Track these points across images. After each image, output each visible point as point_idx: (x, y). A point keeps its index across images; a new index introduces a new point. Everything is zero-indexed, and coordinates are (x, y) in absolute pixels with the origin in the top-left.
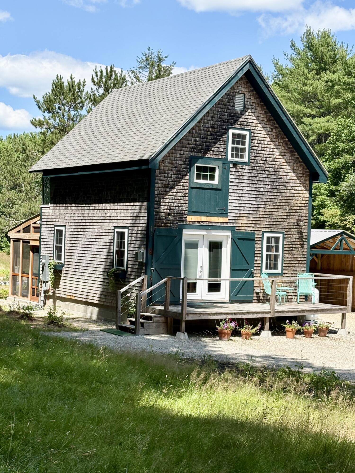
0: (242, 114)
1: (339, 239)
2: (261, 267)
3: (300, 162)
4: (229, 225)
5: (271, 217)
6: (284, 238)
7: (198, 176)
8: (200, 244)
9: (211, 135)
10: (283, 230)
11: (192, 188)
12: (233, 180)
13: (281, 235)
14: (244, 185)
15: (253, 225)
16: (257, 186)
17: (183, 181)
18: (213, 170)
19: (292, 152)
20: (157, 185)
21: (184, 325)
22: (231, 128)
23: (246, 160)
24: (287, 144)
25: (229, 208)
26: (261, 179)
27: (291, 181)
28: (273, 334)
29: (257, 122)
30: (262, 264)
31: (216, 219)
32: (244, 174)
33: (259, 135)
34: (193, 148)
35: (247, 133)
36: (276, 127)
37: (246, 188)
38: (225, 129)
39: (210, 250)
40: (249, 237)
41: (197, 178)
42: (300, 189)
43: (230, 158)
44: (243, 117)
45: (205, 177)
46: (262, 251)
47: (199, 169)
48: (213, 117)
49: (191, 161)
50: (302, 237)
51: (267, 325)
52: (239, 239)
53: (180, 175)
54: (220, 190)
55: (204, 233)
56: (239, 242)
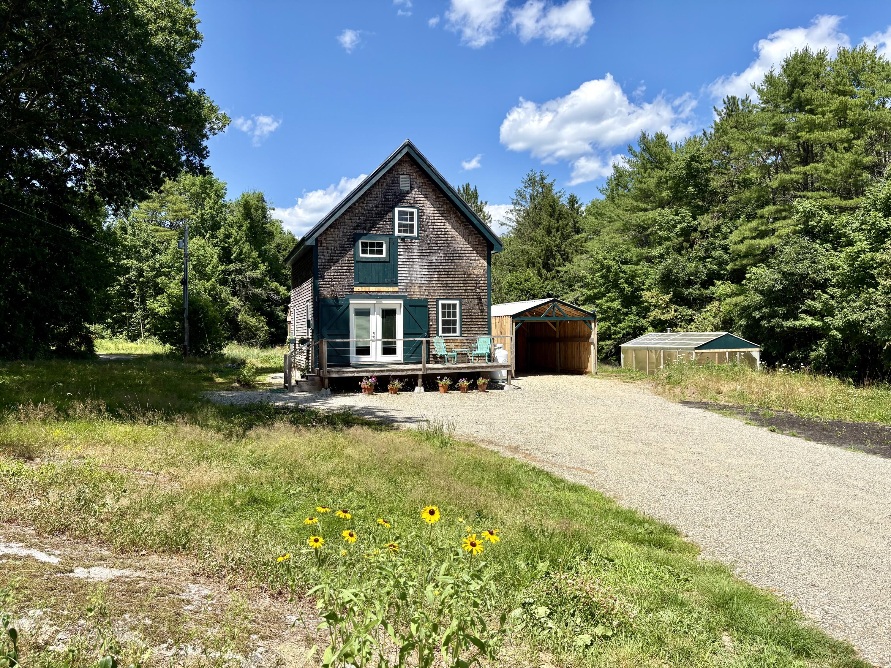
0: (408, 192)
1: (548, 306)
2: (438, 331)
3: (475, 234)
4: (400, 294)
5: (446, 286)
6: (461, 304)
7: (364, 252)
8: (371, 312)
9: (376, 214)
10: (460, 297)
11: (358, 262)
12: (402, 253)
13: (458, 302)
14: (414, 257)
15: (426, 294)
16: (429, 258)
17: (348, 255)
18: (380, 245)
19: (466, 225)
20: (320, 260)
21: (326, 382)
22: (396, 206)
23: (415, 234)
24: (460, 218)
25: (399, 278)
26: (433, 251)
27: (466, 252)
29: (424, 199)
30: (438, 328)
31: (386, 289)
32: (414, 247)
33: (428, 211)
34: (357, 226)
35: (415, 210)
36: (447, 203)
37: (417, 260)
38: (391, 208)
39: (383, 317)
40: (421, 304)
42: (477, 258)
43: (397, 233)
44: (410, 195)
45: (372, 252)
46: (437, 316)
47: (364, 244)
48: (377, 197)
49: (355, 238)
50: (481, 303)
51: (420, 381)
52: (410, 306)
53: (344, 251)
54: (389, 262)
55: (375, 302)
56: (411, 310)
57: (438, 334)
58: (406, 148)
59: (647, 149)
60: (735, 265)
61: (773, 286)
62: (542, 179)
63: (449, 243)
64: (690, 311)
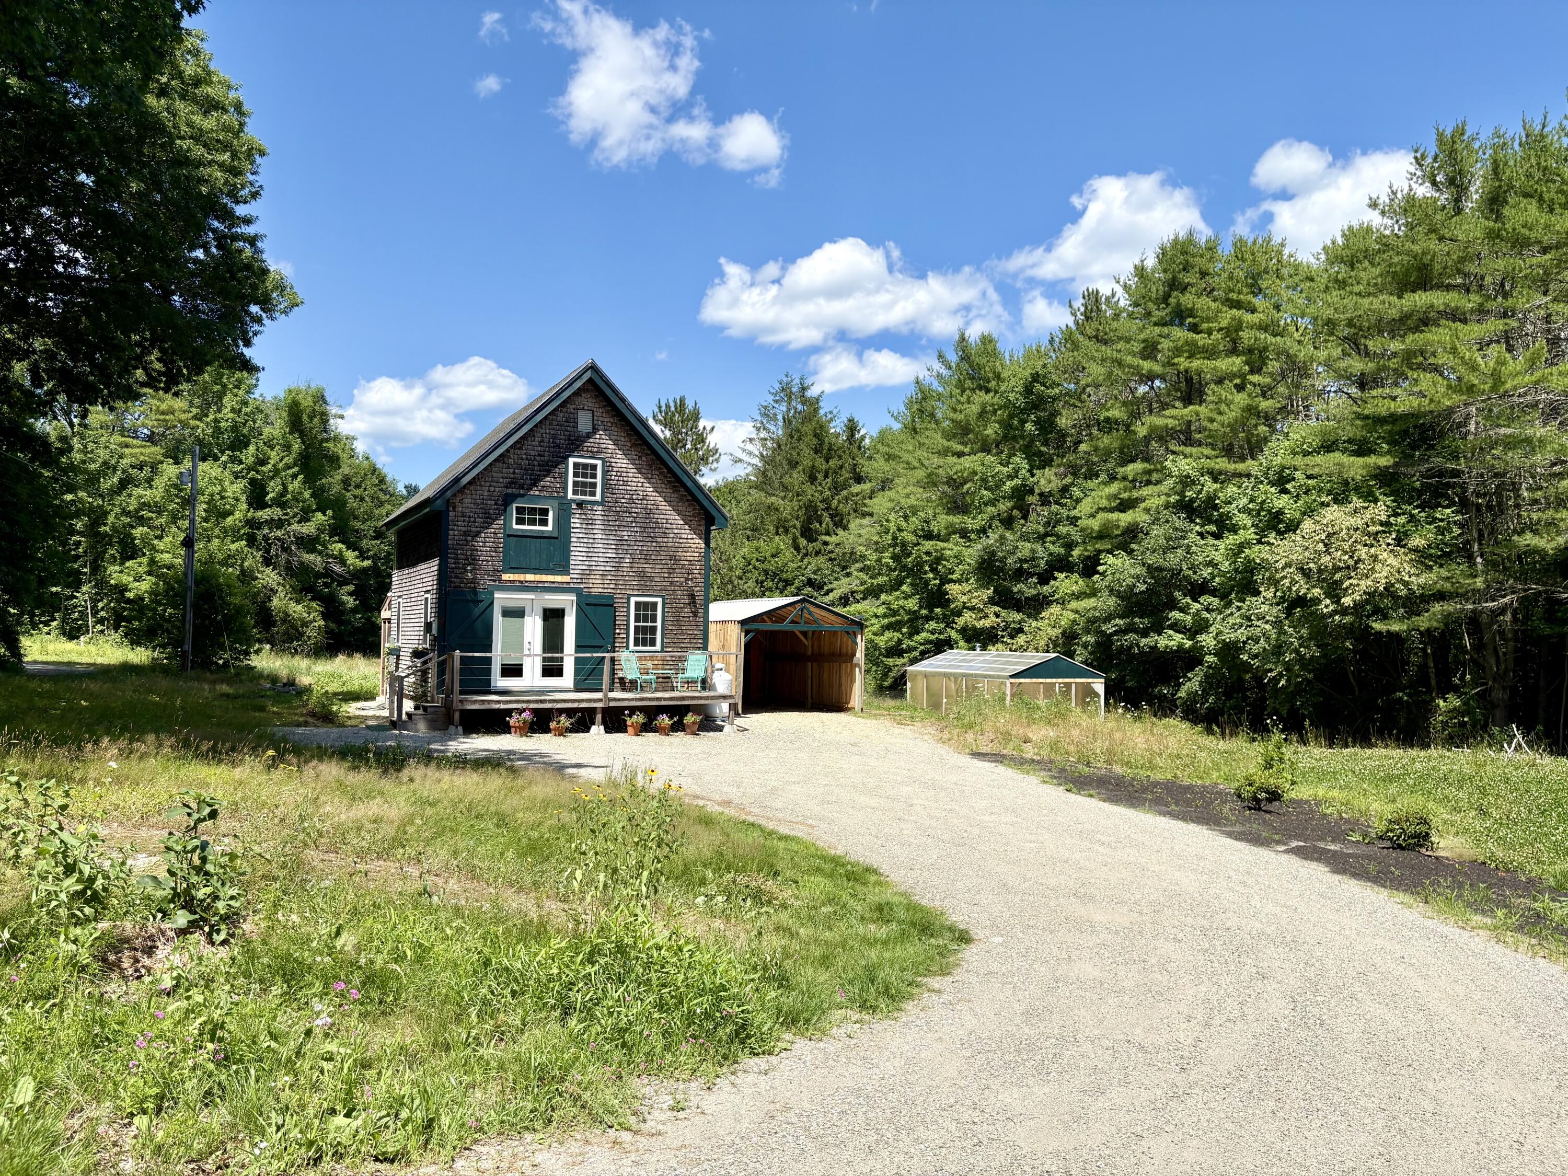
0: (589, 436)
2: (628, 642)
3: (687, 500)
4: (572, 585)
5: (642, 575)
6: (664, 604)
7: (520, 521)
8: (527, 612)
9: (539, 465)
10: (664, 593)
11: (509, 536)
12: (578, 525)
13: (659, 600)
14: (595, 531)
15: (612, 586)
16: (618, 533)
17: (495, 526)
18: (545, 512)
19: (674, 487)
20: (451, 533)
21: (457, 716)
22: (570, 456)
23: (598, 498)
24: (665, 477)
25: (572, 562)
26: (624, 524)
27: (674, 526)
28: (608, 731)
29: (613, 447)
30: (628, 638)
31: (550, 578)
32: (596, 517)
33: (619, 465)
34: (511, 483)
35: (599, 463)
36: (646, 454)
37: (600, 536)
38: (563, 457)
39: (545, 619)
40: (604, 601)
42: (689, 536)
43: (570, 495)
44: (591, 440)
45: (532, 522)
46: (628, 620)
47: (520, 510)
48: (543, 442)
49: (507, 501)
50: (694, 603)
51: (599, 717)
52: (587, 605)
53: (489, 519)
54: (556, 538)
55: (533, 597)
56: (589, 610)
57: (627, 647)
58: (589, 372)
59: (965, 357)
60: (1086, 550)
61: (1134, 585)
62: (804, 389)
63: (648, 513)
64: (1017, 616)
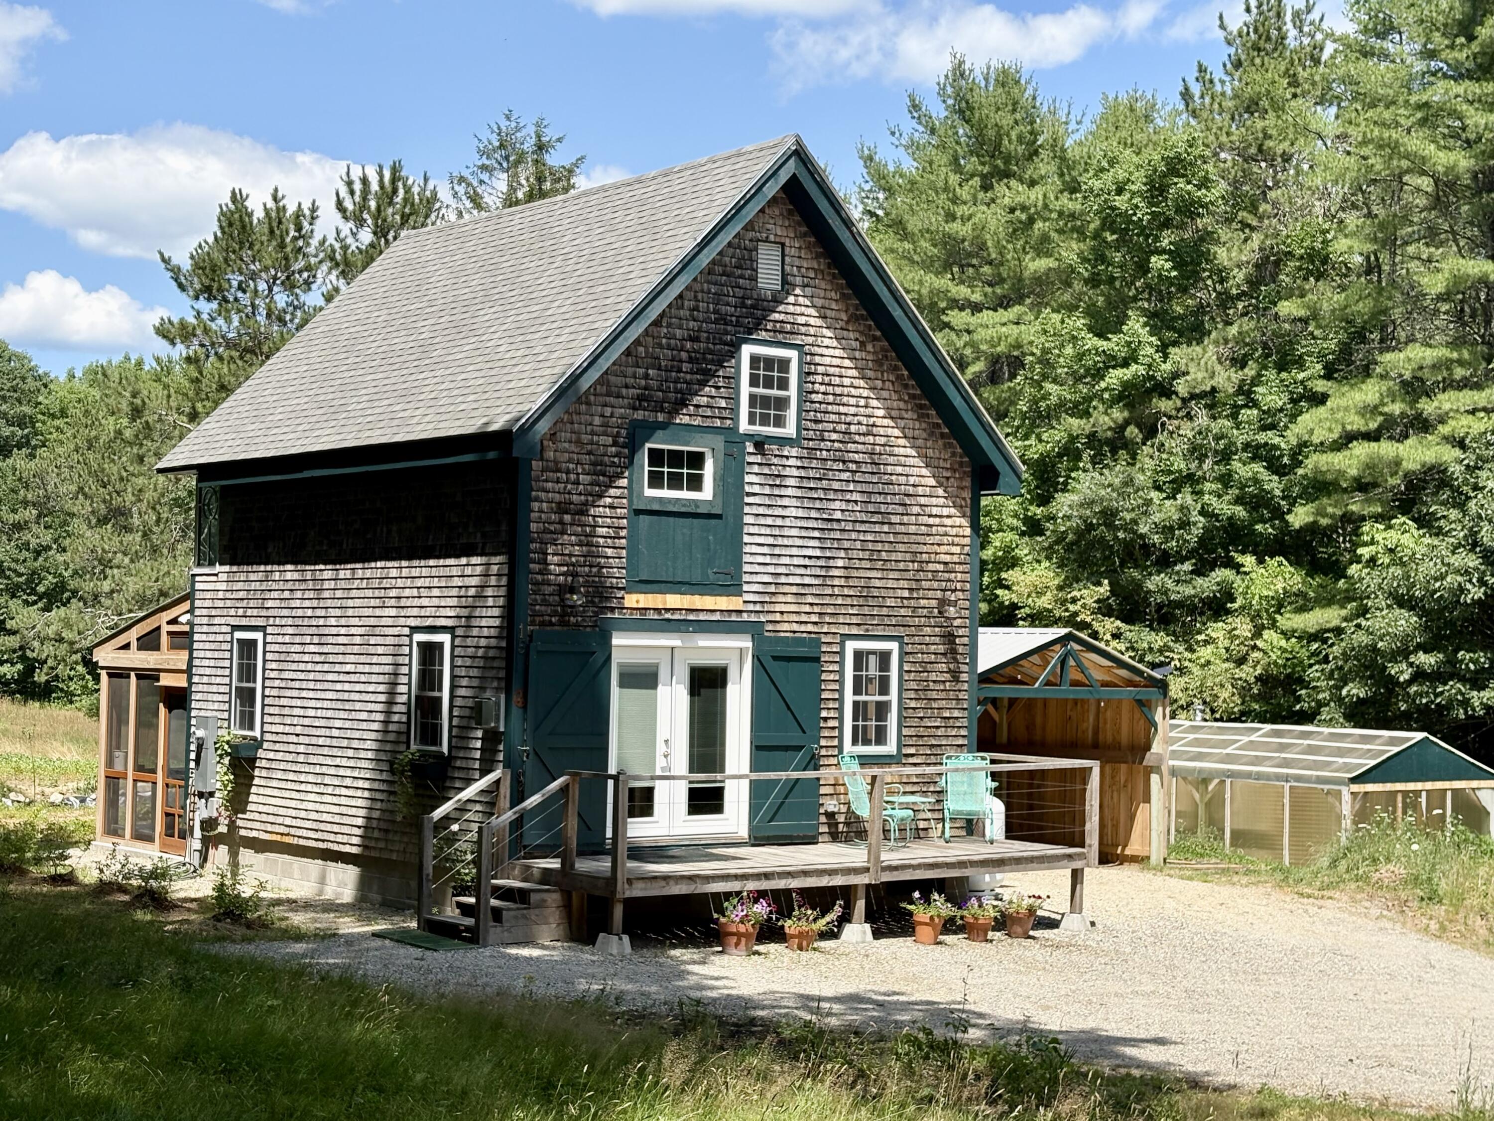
0: (777, 300)
1: (1057, 652)
2: (841, 738)
3: (943, 436)
4: (745, 617)
5: (866, 594)
6: (903, 654)
7: (656, 480)
8: (663, 674)
9: (691, 360)
10: (900, 632)
11: (638, 512)
12: (756, 489)
13: (894, 646)
14: (786, 502)
15: (814, 618)
16: (825, 505)
17: (612, 492)
18: (697, 460)
19: (921, 407)
20: (535, 505)
21: (618, 912)
22: (746, 341)
23: (790, 430)
24: (906, 386)
25: (746, 568)
26: (836, 485)
27: (920, 490)
28: (877, 934)
29: (819, 322)
30: (841, 728)
31: (708, 602)
32: (787, 471)
33: (827, 360)
34: (640, 398)
35: (793, 354)
36: (875, 339)
37: (794, 512)
38: (731, 344)
39: (694, 691)
40: (803, 651)
41: (651, 485)
42: (945, 512)
43: (744, 426)
44: (781, 308)
45: (675, 482)
46: (841, 691)
47: (656, 457)
48: (696, 309)
49: (634, 436)
50: (954, 652)
51: (860, 905)
52: (775, 658)
53: (604, 475)
54: (718, 517)
55: (677, 643)
56: (775, 668)
57: (840, 748)
58: (792, 161)
59: (965, 111)
63: (875, 459)
